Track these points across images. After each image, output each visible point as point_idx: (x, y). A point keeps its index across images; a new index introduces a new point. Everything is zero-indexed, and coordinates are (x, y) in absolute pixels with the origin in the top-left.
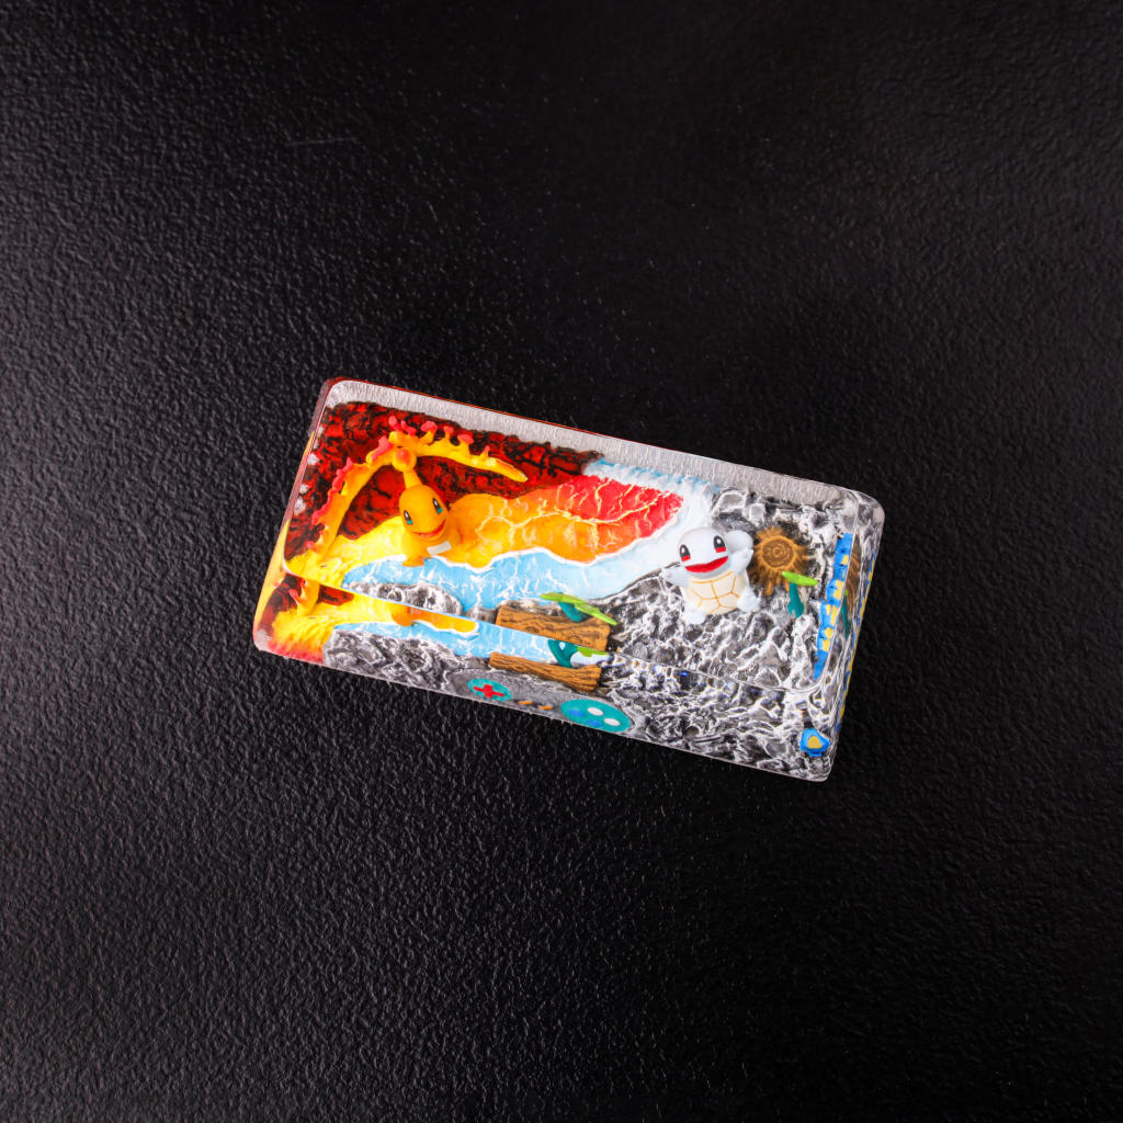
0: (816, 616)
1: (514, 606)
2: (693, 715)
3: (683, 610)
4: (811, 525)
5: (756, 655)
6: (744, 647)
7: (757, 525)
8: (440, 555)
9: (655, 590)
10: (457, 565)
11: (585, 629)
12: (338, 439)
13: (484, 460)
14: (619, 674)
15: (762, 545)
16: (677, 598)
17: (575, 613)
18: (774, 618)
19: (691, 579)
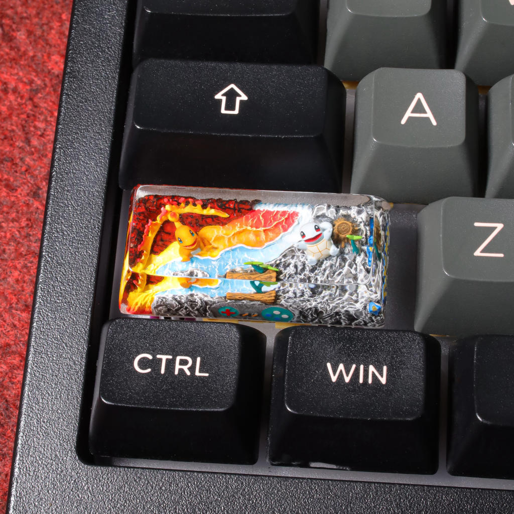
0: (365, 253)
1: (233, 271)
2: (319, 305)
4: (356, 214)
5: (342, 274)
6: (336, 272)
7: (333, 218)
9: (293, 254)
10: (205, 258)
11: (266, 275)
12: (143, 213)
13: (209, 211)
14: (284, 292)
15: (336, 226)
16: (304, 256)
17: (260, 269)
18: (347, 256)
19: (308, 245)
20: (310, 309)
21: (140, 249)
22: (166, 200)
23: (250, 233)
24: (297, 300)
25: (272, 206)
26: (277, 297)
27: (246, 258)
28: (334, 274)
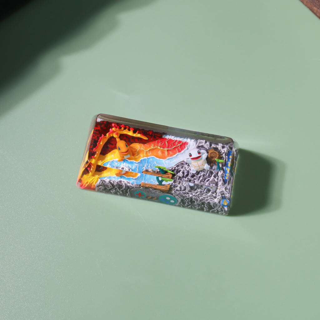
0: (224, 170)
1: (147, 171)
2: (194, 197)
4: (221, 148)
5: (209, 181)
7: (208, 149)
8: (127, 158)
9: (183, 165)
11: (166, 176)
13: (137, 134)
15: (209, 153)
16: (188, 167)
17: (163, 172)
19: (192, 162)
20: (188, 198)
21: (94, 150)
22: (113, 125)
23: (159, 151)
26: (171, 189)
28: (205, 180)
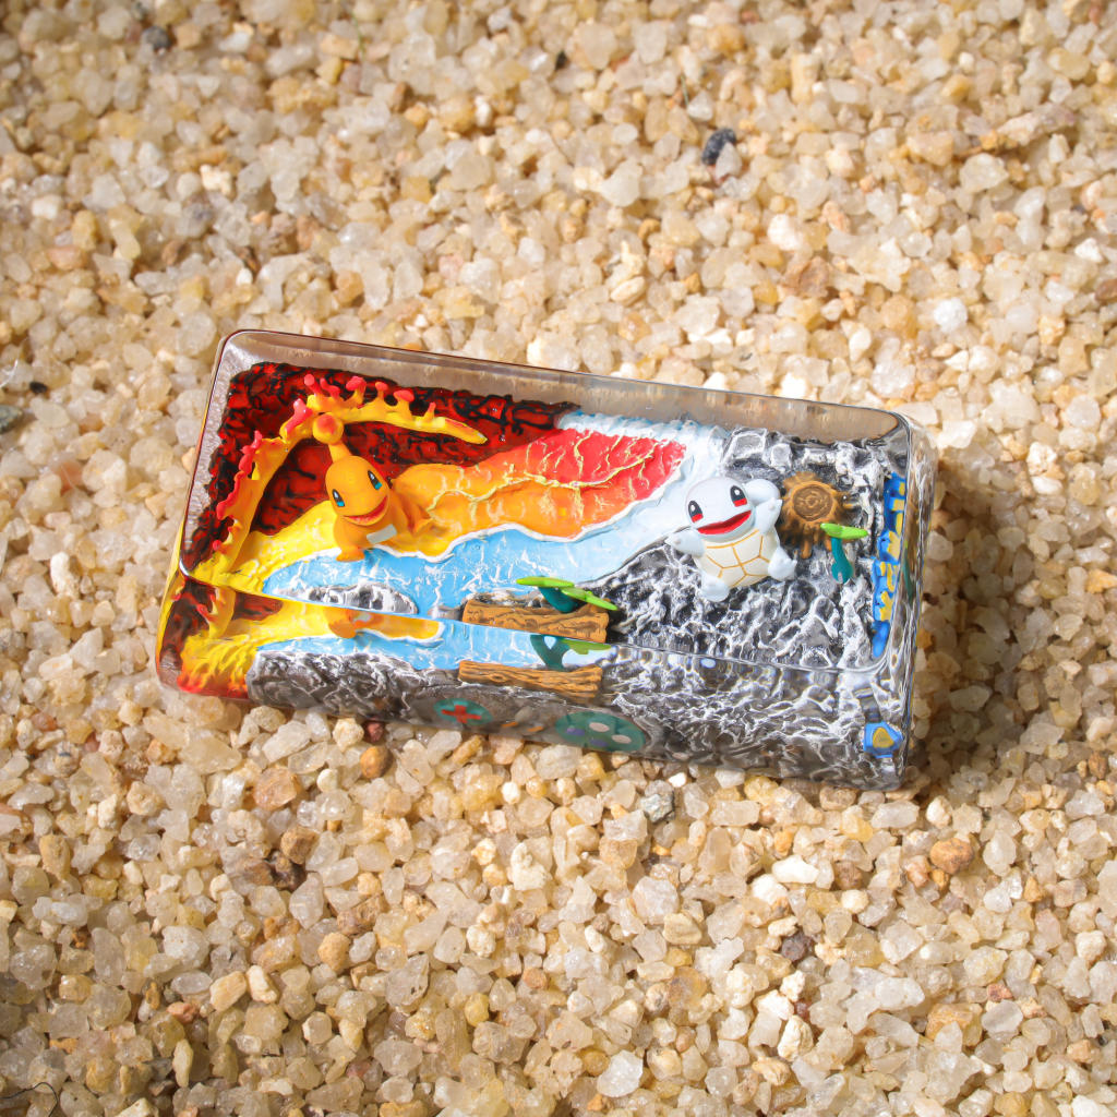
0: (868, 578)
1: (484, 600)
2: (724, 718)
3: (699, 585)
4: (850, 465)
5: (797, 635)
6: (781, 625)
7: (782, 471)
8: (383, 543)
9: (661, 564)
10: (406, 554)
11: (579, 620)
12: (241, 411)
13: (430, 420)
14: (625, 674)
15: (790, 495)
16: (691, 572)
17: (562, 601)
18: (815, 585)
19: (707, 543)
20: (697, 725)
21: (222, 514)
22: (308, 381)
23: (542, 495)
24: (662, 697)
25: (610, 421)
26: (604, 686)
27: (524, 564)
28: (775, 630)
